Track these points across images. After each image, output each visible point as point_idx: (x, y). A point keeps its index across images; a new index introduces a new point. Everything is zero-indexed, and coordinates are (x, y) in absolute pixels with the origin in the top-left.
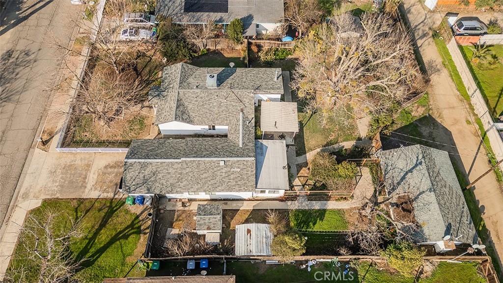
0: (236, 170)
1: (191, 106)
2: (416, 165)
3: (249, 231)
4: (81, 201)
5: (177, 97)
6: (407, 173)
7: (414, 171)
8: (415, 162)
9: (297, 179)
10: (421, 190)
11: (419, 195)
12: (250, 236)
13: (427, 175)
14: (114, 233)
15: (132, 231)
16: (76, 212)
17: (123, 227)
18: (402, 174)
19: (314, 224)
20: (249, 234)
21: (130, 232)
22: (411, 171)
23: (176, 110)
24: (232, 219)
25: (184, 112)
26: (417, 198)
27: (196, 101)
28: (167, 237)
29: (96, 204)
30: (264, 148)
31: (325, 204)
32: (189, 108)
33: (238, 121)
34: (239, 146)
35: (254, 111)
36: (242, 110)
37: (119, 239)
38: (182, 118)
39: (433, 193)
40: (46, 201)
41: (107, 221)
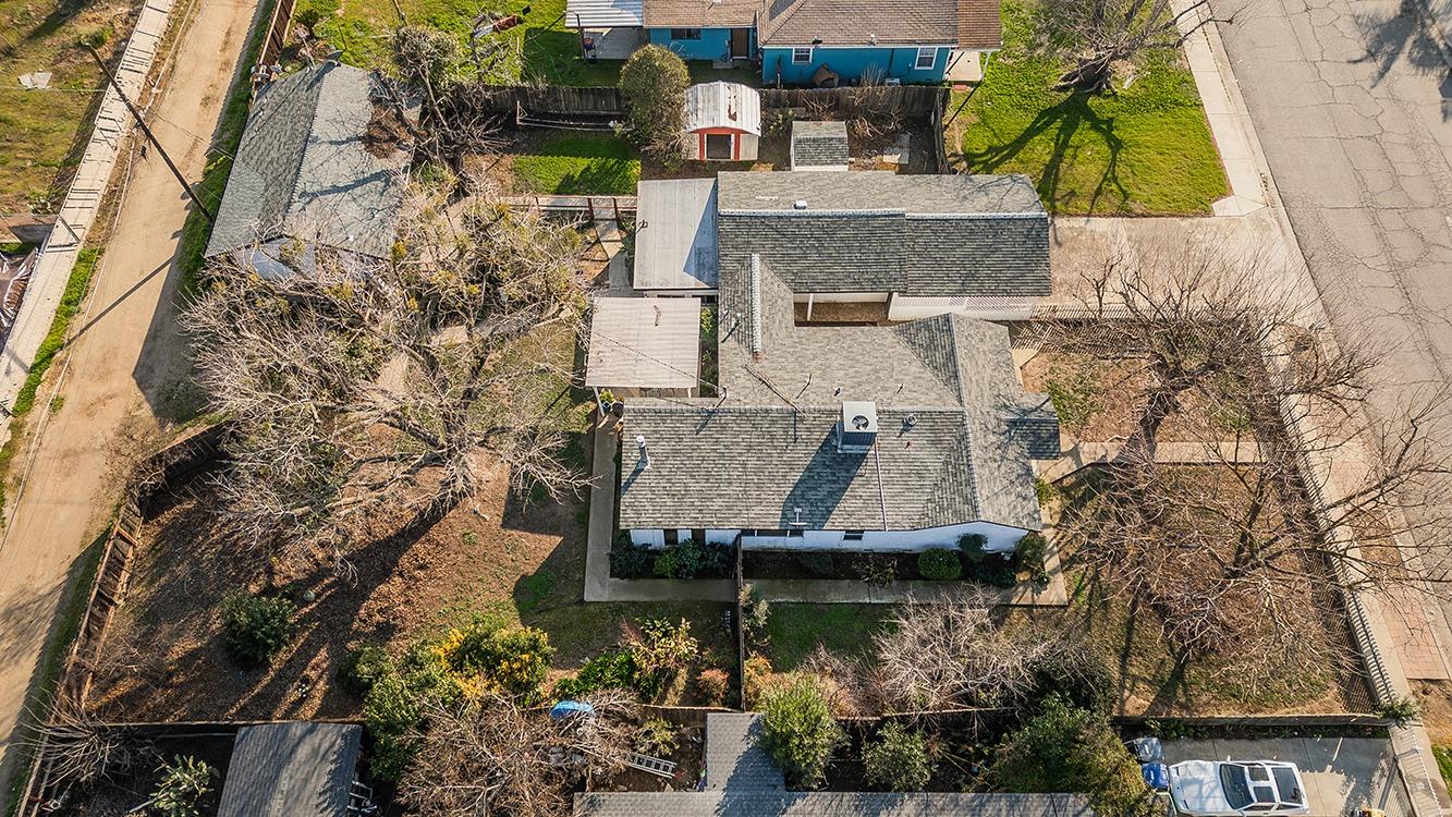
1: (914, 368)
2: (315, 195)
3: (733, 117)
4: (1125, 212)
5: (963, 386)
6: (346, 189)
7: (327, 185)
8: (315, 202)
9: (611, 256)
10: (334, 148)
11: (343, 142)
12: (729, 111)
13: (304, 168)
14: (1021, 155)
15: (984, 158)
16: (1124, 192)
17: (1004, 166)
18: (358, 191)
19: (588, 168)
20: (732, 113)
21: (987, 157)
22: (335, 189)
23: (953, 344)
25: (927, 351)
26: (349, 140)
28: (907, 150)
29: (1086, 205)
30: (693, 267)
31: (556, 202)
32: (919, 363)
33: (765, 328)
34: (762, 260)
35: (720, 357)
36: (755, 355)
37: (1006, 147)
38: (930, 330)
39: (314, 134)
40: (1207, 213)
41: (1047, 175)
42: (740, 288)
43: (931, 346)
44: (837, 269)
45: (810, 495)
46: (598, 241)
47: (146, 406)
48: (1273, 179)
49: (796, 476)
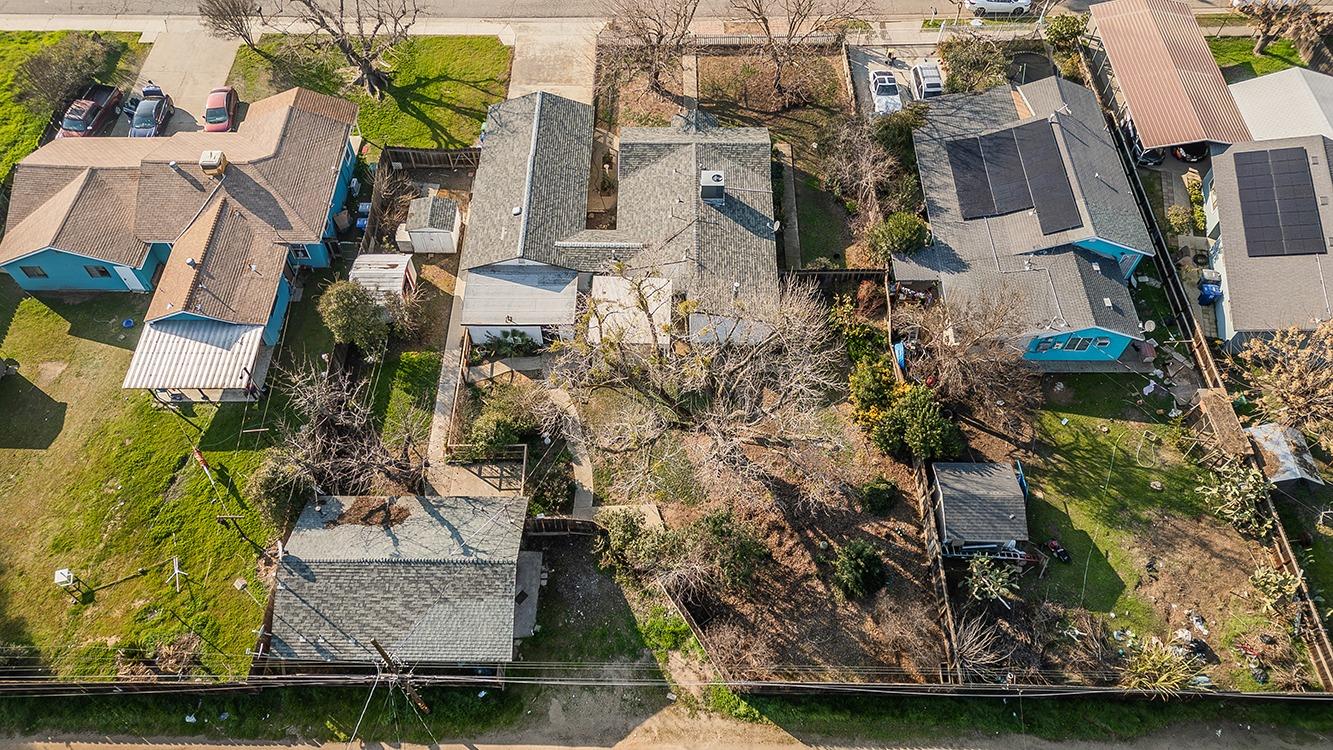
0: (503, 233)
1: (659, 167)
2: (466, 547)
4: (506, 83)
5: (676, 142)
7: (451, 540)
8: (473, 545)
9: (509, 369)
10: (402, 542)
11: (394, 538)
12: (385, 268)
13: (433, 558)
16: (488, 80)
18: (454, 522)
19: (407, 391)
20: (389, 267)
21: (441, 140)
22: (456, 535)
23: (644, 144)
24: (442, 267)
25: (643, 160)
26: (391, 535)
27: (670, 173)
28: (425, 184)
29: (496, 99)
30: (557, 287)
31: (444, 413)
32: (654, 166)
33: (622, 241)
34: (560, 241)
36: (647, 245)
39: (387, 558)
40: (511, 49)
41: (466, 114)
42: (584, 255)
43: (642, 158)
44: (570, 201)
45: (753, 223)
46: (491, 379)
47: (647, 723)
48: (488, 17)
49: (741, 228)
